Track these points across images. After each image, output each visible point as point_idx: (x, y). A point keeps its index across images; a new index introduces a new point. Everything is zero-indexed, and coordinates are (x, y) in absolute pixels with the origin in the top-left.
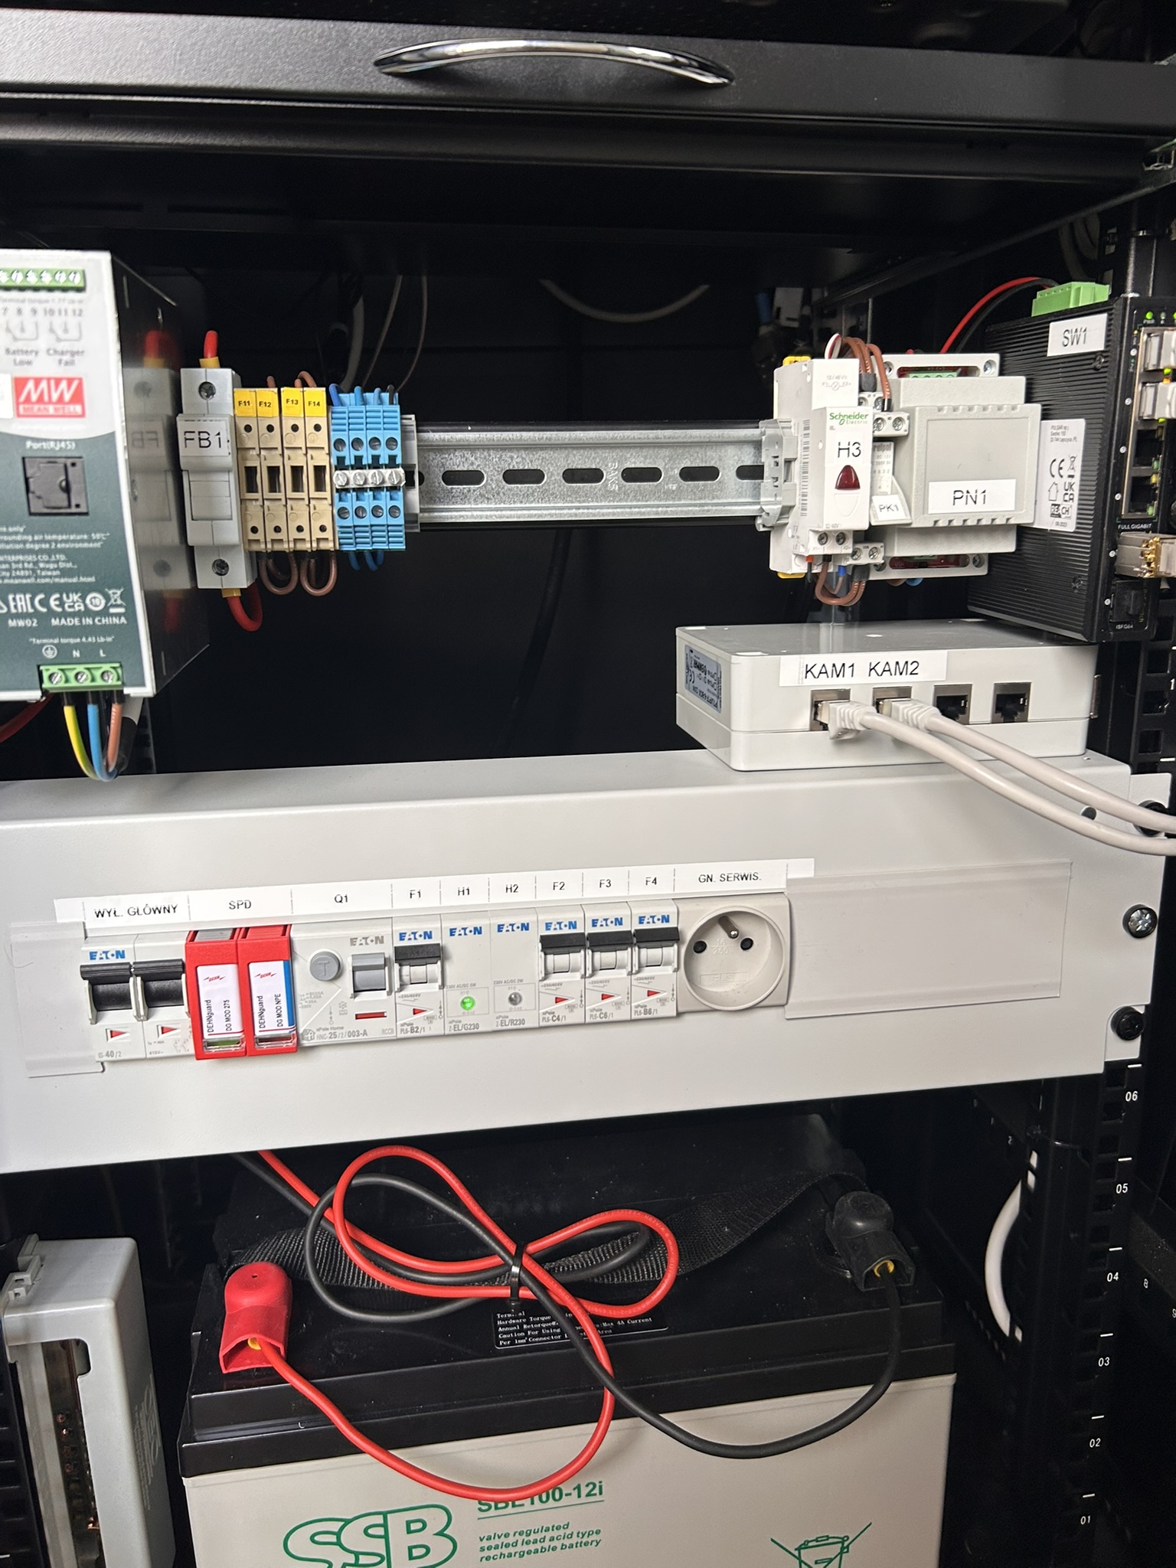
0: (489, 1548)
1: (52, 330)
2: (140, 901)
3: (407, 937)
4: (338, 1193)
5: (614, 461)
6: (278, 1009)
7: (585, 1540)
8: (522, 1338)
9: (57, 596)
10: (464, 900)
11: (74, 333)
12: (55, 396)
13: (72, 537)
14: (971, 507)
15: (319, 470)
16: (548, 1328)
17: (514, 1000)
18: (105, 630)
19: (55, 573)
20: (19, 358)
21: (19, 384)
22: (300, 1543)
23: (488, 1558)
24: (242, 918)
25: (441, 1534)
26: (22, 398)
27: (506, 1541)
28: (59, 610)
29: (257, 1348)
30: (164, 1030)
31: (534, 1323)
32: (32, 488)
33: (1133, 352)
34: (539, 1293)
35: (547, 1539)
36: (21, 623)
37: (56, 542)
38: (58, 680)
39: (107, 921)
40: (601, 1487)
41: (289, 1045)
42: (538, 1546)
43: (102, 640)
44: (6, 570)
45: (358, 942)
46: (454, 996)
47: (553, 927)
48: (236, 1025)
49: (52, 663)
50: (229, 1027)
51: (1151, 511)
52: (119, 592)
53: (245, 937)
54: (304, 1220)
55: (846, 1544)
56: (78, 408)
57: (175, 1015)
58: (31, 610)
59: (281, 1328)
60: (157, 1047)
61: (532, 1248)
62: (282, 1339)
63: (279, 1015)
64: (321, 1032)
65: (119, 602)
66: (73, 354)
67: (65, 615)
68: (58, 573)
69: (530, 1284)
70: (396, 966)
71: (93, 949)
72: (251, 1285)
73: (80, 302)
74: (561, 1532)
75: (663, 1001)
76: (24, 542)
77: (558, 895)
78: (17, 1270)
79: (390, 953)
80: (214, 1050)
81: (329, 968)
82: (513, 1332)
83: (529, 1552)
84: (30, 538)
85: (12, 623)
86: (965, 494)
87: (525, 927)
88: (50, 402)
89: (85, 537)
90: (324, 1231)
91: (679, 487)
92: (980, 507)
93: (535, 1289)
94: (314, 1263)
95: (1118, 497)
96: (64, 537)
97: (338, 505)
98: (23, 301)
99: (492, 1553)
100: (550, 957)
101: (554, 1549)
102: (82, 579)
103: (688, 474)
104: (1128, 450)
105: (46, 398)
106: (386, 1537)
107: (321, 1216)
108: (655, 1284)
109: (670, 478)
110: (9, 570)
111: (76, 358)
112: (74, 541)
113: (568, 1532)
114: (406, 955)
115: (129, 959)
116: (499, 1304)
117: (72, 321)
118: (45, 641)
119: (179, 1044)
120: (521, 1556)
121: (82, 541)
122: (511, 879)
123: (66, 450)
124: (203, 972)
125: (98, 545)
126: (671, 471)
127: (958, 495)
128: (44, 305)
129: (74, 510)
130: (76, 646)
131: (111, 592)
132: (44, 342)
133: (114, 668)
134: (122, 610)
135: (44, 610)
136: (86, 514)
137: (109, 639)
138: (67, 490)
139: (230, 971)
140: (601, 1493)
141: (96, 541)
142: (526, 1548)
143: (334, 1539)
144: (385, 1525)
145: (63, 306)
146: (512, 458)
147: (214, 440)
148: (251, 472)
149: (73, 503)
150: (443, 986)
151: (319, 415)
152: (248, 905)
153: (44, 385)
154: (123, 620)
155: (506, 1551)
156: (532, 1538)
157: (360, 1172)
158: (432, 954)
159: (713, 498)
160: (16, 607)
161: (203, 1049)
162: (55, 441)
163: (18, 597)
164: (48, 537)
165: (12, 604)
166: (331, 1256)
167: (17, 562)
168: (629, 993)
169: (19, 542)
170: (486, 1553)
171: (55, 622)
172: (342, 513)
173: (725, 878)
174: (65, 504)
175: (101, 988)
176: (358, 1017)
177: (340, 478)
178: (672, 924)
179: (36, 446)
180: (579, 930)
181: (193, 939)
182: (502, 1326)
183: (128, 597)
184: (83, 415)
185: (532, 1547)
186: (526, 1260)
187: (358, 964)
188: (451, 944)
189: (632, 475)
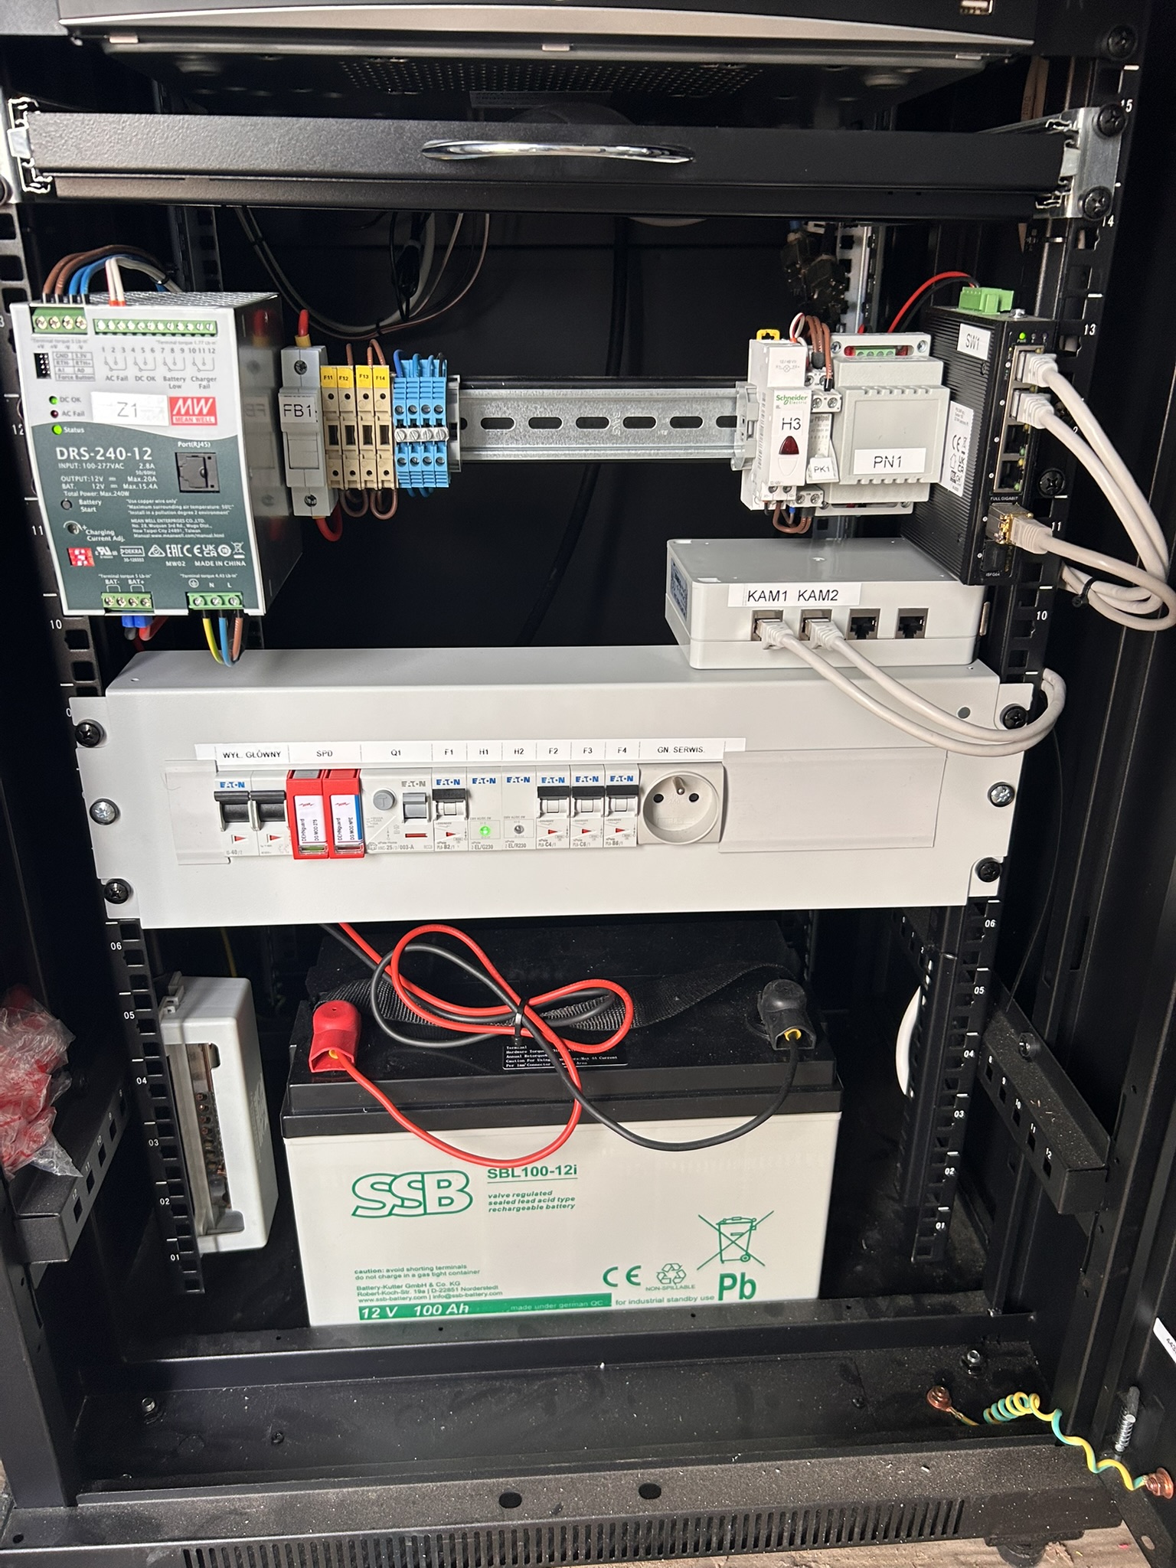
0: (495, 1203)
1: (194, 364)
2: (253, 748)
3: (442, 783)
4: (394, 956)
5: (617, 411)
6: (351, 828)
7: (564, 1203)
8: (523, 1063)
9: (199, 546)
10: (484, 758)
11: (209, 366)
12: (197, 411)
13: (209, 507)
14: (888, 470)
15: (384, 429)
16: (542, 1058)
17: (519, 830)
18: (232, 570)
19: (197, 531)
20: (172, 383)
21: (173, 402)
22: (363, 1188)
23: (494, 1210)
24: (326, 763)
25: (461, 1190)
26: (175, 412)
27: (507, 1199)
28: (200, 555)
29: (336, 1057)
30: (271, 838)
31: (533, 1054)
32: (182, 474)
33: (1008, 365)
34: (534, 1033)
35: (537, 1201)
36: (175, 564)
37: (198, 510)
38: (198, 603)
39: (231, 761)
40: (575, 1169)
41: (359, 851)
42: (530, 1205)
43: (229, 576)
44: (165, 528)
45: (407, 784)
46: (474, 826)
47: (547, 781)
48: (322, 837)
49: (195, 591)
50: (316, 838)
51: (1018, 487)
52: (240, 545)
53: (327, 777)
54: (371, 973)
55: (754, 1224)
56: (213, 419)
57: (279, 828)
58: (181, 555)
59: (353, 1046)
60: (266, 849)
61: (532, 1002)
62: (353, 1051)
63: (352, 832)
64: (382, 845)
65: (241, 551)
66: (209, 380)
67: (204, 559)
68: (199, 531)
69: (529, 1026)
70: (434, 803)
71: (223, 780)
72: (331, 1015)
73: (214, 343)
74: (547, 1197)
75: (627, 836)
76: (177, 510)
77: (552, 757)
78: (168, 995)
79: (430, 793)
80: (306, 853)
81: (387, 800)
82: (517, 1059)
83: (524, 1209)
84: (180, 508)
85: (168, 564)
86: (884, 459)
87: (527, 780)
88: (194, 415)
89: (218, 507)
90: (385, 982)
91: (669, 433)
92: (896, 470)
93: (532, 1030)
94: (377, 1005)
95: (991, 476)
96: (203, 507)
97: (398, 456)
98: (175, 343)
99: (497, 1206)
100: (545, 802)
101: (541, 1208)
102: (216, 536)
103: (677, 422)
104: (1001, 440)
105: (191, 412)
106: (423, 1189)
107: (383, 971)
108: (613, 1033)
109: (663, 426)
110: (166, 529)
111: (211, 383)
112: (210, 510)
113: (551, 1197)
114: (440, 795)
115: (247, 788)
116: (506, 1039)
117: (208, 357)
118: (190, 576)
119: (282, 848)
120: (518, 1210)
121: (216, 510)
122: (518, 744)
123: (204, 448)
124: (299, 800)
125: (226, 513)
126: (663, 420)
127: (878, 460)
128: (190, 346)
129: (210, 489)
130: (212, 580)
131: (235, 544)
132: (190, 372)
133: (237, 596)
134: (242, 557)
135: (190, 555)
136: (218, 492)
137: (234, 576)
138: (205, 476)
139: (317, 800)
140: (575, 1173)
141: (225, 510)
142: (521, 1205)
143: (387, 1187)
144: (423, 1182)
145: (202, 346)
146: (536, 408)
147: (306, 411)
148: (333, 430)
149: (209, 484)
150: (467, 816)
151: (384, 387)
152: (330, 754)
153: (189, 402)
154: (243, 563)
155: (507, 1206)
156: (526, 1198)
157: (412, 942)
158: (460, 795)
159: (697, 442)
160: (171, 553)
161: (299, 853)
162: (197, 441)
163: (172, 546)
164: (192, 507)
165: (168, 551)
166: (390, 1001)
167: (172, 524)
168: (603, 830)
169: (172, 510)
170: (493, 1206)
171: (197, 564)
172: (401, 463)
173: (678, 750)
174: (204, 485)
175: (228, 807)
176: (407, 836)
177: (399, 435)
178: (635, 782)
179: (184, 445)
180: (567, 783)
181: (291, 777)
182: (509, 1055)
183: (246, 548)
184: (216, 424)
185: (526, 1205)
186: (527, 1009)
187: (407, 800)
188: (474, 789)
189: (631, 423)
